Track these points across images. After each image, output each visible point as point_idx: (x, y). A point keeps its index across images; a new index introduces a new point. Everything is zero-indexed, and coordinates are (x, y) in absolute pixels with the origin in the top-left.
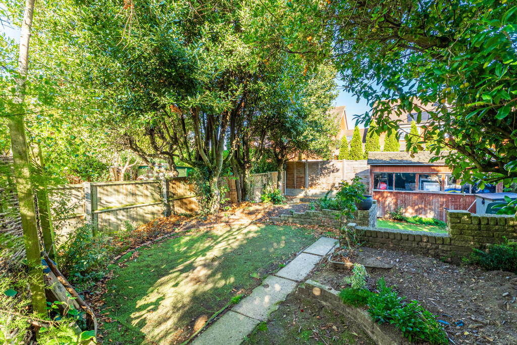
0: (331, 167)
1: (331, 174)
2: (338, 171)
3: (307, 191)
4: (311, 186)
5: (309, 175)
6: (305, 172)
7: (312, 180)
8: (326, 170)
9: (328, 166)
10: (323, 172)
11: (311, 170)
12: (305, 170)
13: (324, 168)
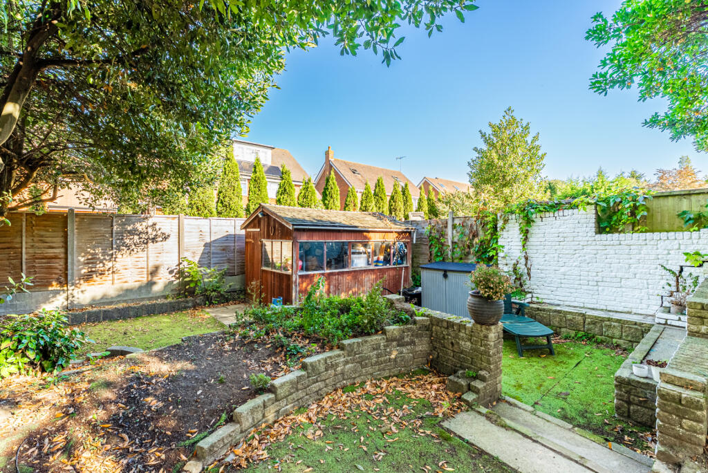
0: (150, 230)
1: (150, 244)
2: (166, 238)
3: (75, 293)
4: (88, 277)
5: (82, 250)
6: (66, 243)
7: (92, 261)
8: (136, 237)
9: (140, 227)
10: (127, 241)
11: (86, 237)
12: (66, 237)
13: (130, 232)
